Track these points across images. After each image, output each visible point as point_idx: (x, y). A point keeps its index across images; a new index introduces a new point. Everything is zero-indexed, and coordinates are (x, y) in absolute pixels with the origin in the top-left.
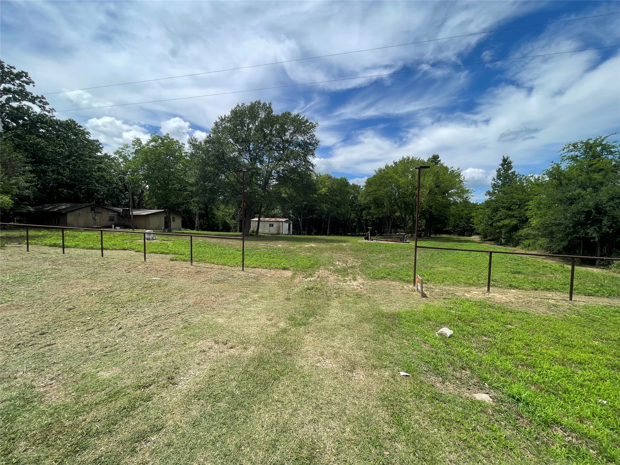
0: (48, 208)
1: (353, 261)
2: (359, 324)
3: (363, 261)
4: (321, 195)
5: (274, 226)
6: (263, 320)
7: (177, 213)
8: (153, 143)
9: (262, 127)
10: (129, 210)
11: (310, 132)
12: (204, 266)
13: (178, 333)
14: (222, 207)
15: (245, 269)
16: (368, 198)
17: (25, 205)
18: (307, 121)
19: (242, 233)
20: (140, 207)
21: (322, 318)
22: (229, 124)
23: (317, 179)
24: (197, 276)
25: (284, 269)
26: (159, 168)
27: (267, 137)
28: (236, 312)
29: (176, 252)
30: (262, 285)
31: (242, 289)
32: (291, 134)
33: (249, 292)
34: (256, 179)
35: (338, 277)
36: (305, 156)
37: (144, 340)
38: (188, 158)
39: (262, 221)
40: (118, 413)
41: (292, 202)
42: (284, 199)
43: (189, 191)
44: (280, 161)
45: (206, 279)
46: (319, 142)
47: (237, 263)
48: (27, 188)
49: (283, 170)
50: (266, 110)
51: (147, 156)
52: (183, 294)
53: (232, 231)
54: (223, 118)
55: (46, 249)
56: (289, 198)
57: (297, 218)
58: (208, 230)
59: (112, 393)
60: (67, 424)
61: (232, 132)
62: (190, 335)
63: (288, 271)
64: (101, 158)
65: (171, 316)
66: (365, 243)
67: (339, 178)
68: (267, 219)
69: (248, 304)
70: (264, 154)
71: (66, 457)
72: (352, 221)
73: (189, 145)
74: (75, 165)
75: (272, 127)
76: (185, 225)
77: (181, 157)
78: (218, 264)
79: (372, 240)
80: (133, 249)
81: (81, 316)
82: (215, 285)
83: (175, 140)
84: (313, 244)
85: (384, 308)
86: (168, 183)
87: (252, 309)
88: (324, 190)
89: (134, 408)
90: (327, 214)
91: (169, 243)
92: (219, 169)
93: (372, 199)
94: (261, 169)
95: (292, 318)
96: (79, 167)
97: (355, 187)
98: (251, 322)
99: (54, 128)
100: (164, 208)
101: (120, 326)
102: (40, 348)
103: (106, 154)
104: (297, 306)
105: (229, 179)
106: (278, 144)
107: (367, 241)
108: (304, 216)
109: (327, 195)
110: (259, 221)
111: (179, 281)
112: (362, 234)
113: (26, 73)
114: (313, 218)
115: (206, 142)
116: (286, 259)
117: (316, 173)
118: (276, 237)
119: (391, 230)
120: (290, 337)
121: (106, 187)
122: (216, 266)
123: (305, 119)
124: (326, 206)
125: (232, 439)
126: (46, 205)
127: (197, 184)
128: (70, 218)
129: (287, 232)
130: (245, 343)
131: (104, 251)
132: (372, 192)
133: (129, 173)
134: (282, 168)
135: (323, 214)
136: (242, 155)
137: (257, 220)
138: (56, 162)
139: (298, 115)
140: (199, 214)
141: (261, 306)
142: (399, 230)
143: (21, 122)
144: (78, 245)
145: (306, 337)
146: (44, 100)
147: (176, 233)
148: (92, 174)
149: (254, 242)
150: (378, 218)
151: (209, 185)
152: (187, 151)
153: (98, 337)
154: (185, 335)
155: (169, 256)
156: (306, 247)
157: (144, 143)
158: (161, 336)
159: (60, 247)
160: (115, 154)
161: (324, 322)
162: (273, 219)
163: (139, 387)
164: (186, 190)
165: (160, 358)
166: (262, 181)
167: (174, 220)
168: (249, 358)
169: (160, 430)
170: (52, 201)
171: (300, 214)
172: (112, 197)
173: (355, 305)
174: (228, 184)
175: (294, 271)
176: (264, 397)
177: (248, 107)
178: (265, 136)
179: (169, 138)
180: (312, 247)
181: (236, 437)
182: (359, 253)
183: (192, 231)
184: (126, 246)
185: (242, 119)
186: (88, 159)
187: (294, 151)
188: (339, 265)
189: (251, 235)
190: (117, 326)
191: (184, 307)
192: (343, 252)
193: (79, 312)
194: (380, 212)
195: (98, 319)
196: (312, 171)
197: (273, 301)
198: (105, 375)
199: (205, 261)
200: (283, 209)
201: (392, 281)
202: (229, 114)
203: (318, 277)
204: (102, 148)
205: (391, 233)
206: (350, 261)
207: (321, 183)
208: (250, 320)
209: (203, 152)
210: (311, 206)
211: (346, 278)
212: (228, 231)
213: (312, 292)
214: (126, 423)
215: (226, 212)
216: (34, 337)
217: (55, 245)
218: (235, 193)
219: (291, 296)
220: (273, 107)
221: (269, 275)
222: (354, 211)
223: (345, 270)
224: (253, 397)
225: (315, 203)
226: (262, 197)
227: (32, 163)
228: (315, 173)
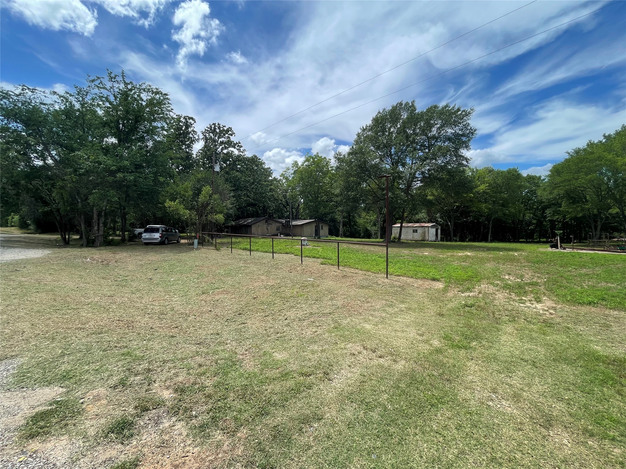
0: (242, 222)
1: (532, 276)
2: (553, 363)
3: (551, 276)
4: (479, 194)
5: (418, 232)
6: (412, 333)
7: (325, 222)
8: (306, 163)
9: (405, 127)
10: (289, 221)
11: (463, 122)
12: (349, 271)
13: (330, 332)
14: (364, 214)
15: (389, 276)
16: (556, 192)
17: (230, 220)
18: (459, 110)
19: (383, 240)
20: (297, 218)
21: (490, 344)
22: (370, 133)
23: (472, 174)
24: (343, 280)
25: (434, 279)
26: (311, 183)
27: (410, 137)
28: (383, 321)
29: (325, 257)
30: (409, 295)
31: (387, 297)
32: (439, 128)
33: (395, 301)
34: (398, 183)
35: (510, 295)
36: (457, 150)
37: (304, 332)
38: (333, 171)
39: (404, 227)
40: (288, 392)
41: (440, 204)
42: (430, 202)
43: (334, 202)
44: (425, 160)
45: (351, 283)
46: (475, 131)
47: (380, 270)
48: (231, 208)
49: (429, 170)
50: (408, 109)
51: (302, 175)
52: (332, 295)
53: (373, 238)
54: (365, 128)
55: (241, 252)
56: (436, 200)
57: (446, 222)
58: (351, 237)
59: (284, 373)
60: (256, 389)
61: (373, 140)
62: (341, 336)
63: (438, 282)
64: (272, 181)
65: (324, 315)
66: (552, 253)
67: (505, 169)
68: (410, 225)
69: (394, 314)
70: (407, 155)
71: (257, 416)
72: (526, 223)
73: (335, 159)
74: (256, 188)
75: (416, 125)
76: (331, 233)
77: (328, 171)
78: (362, 270)
79: (564, 249)
80: (293, 253)
81: (261, 305)
82: (360, 290)
83: (323, 157)
84: (469, 252)
85: (599, 348)
86: (318, 196)
87: (400, 320)
88: (482, 188)
89: (299, 392)
90: (487, 216)
91: (319, 248)
92: (361, 178)
93: (562, 192)
94: (403, 172)
95: (446, 338)
96: (259, 190)
97: (531, 179)
98: (399, 334)
99: (245, 163)
100: (315, 218)
101: (286, 317)
102: (239, 325)
103: (274, 177)
104: (453, 324)
105: (370, 187)
106: (423, 142)
107: (554, 250)
108: (455, 220)
109: (487, 193)
110: (401, 227)
111: (329, 284)
112: (545, 240)
113: (231, 128)
114: (467, 221)
115: (349, 154)
116: (435, 268)
117: (472, 168)
118: (422, 244)
119: (601, 235)
120: (447, 359)
121: (275, 203)
122: (360, 271)
123: (456, 107)
124: (486, 207)
125: (387, 457)
126: (241, 220)
127: (341, 195)
128: (254, 229)
129: (434, 238)
130: (395, 355)
131: (274, 255)
132: (562, 182)
133: (289, 191)
134: (428, 168)
135: (481, 216)
136: (383, 161)
137: (400, 225)
138: (246, 188)
139: (447, 106)
140: (343, 222)
141: (409, 318)
142: (616, 234)
143: (228, 162)
144: (258, 249)
145: (469, 364)
146: (240, 145)
147: (324, 239)
148: (266, 194)
149: (397, 249)
150: (575, 219)
151: (352, 194)
152: (333, 165)
153: (272, 323)
154: (336, 335)
155: (320, 260)
156: (459, 256)
157: (300, 164)
158: (316, 332)
159: (248, 250)
160: (281, 176)
161: (494, 351)
162: (417, 225)
163: (302, 374)
164: (332, 201)
165: (317, 351)
166: (404, 184)
167: (322, 228)
168: (399, 371)
169: (320, 420)
170: (244, 217)
171: (449, 217)
172: (278, 211)
173: (543, 336)
174: (369, 191)
175: (446, 282)
176: (420, 422)
177: (389, 112)
178: (408, 137)
179: (318, 156)
180: (468, 256)
181: (391, 456)
182: (541, 266)
183: (337, 238)
184: (288, 251)
185: (384, 125)
186: (264, 183)
187: (442, 147)
188: (511, 279)
189: (393, 242)
190: (284, 316)
191: (334, 308)
192: (515, 264)
193: (260, 301)
194: (579, 209)
195: (271, 309)
196: (466, 166)
197: (422, 314)
198: (278, 356)
199: (350, 266)
200: (428, 213)
201: (610, 309)
202: (371, 122)
203: (480, 293)
204: (272, 173)
205: (600, 238)
206: (527, 276)
207: (478, 179)
208: (398, 331)
209: (347, 164)
210: (464, 207)
211: (524, 298)
212: (369, 238)
213: (474, 311)
214: (294, 403)
215: (367, 219)
216: (235, 315)
217: (245, 249)
218: (377, 199)
219: (444, 311)
220: (416, 105)
221: (416, 285)
222: (530, 210)
223: (520, 287)
224: (407, 417)
225: (471, 204)
226: (405, 201)
227: (233, 190)
228: (470, 169)
